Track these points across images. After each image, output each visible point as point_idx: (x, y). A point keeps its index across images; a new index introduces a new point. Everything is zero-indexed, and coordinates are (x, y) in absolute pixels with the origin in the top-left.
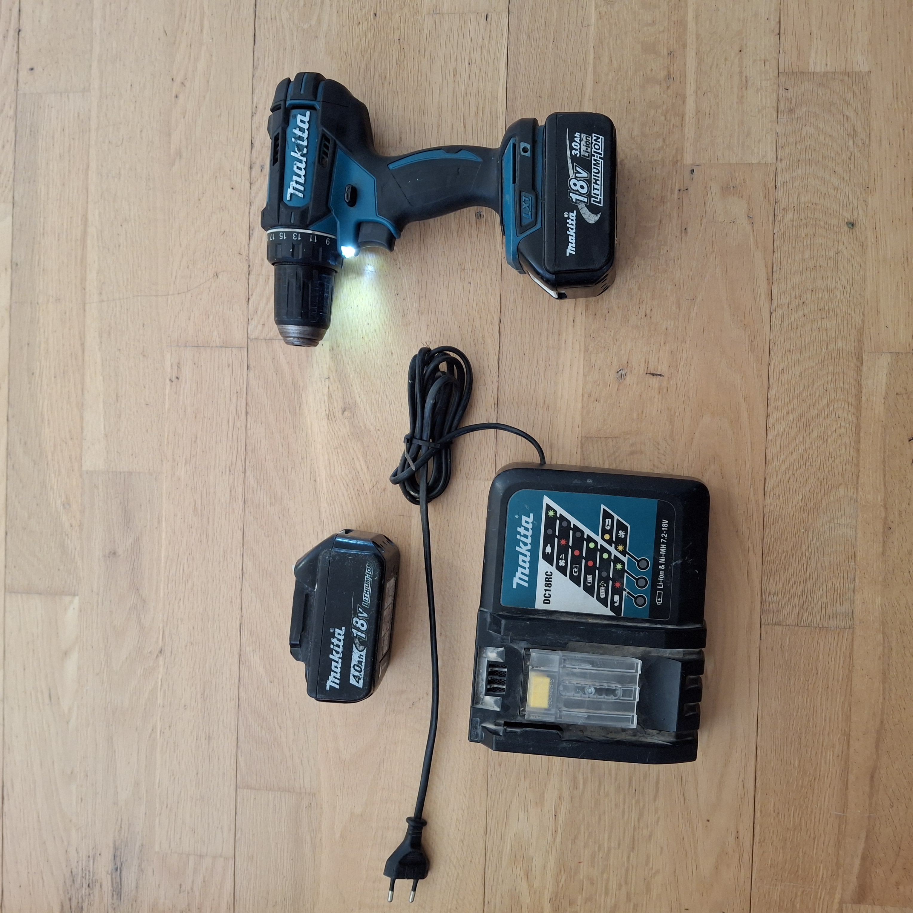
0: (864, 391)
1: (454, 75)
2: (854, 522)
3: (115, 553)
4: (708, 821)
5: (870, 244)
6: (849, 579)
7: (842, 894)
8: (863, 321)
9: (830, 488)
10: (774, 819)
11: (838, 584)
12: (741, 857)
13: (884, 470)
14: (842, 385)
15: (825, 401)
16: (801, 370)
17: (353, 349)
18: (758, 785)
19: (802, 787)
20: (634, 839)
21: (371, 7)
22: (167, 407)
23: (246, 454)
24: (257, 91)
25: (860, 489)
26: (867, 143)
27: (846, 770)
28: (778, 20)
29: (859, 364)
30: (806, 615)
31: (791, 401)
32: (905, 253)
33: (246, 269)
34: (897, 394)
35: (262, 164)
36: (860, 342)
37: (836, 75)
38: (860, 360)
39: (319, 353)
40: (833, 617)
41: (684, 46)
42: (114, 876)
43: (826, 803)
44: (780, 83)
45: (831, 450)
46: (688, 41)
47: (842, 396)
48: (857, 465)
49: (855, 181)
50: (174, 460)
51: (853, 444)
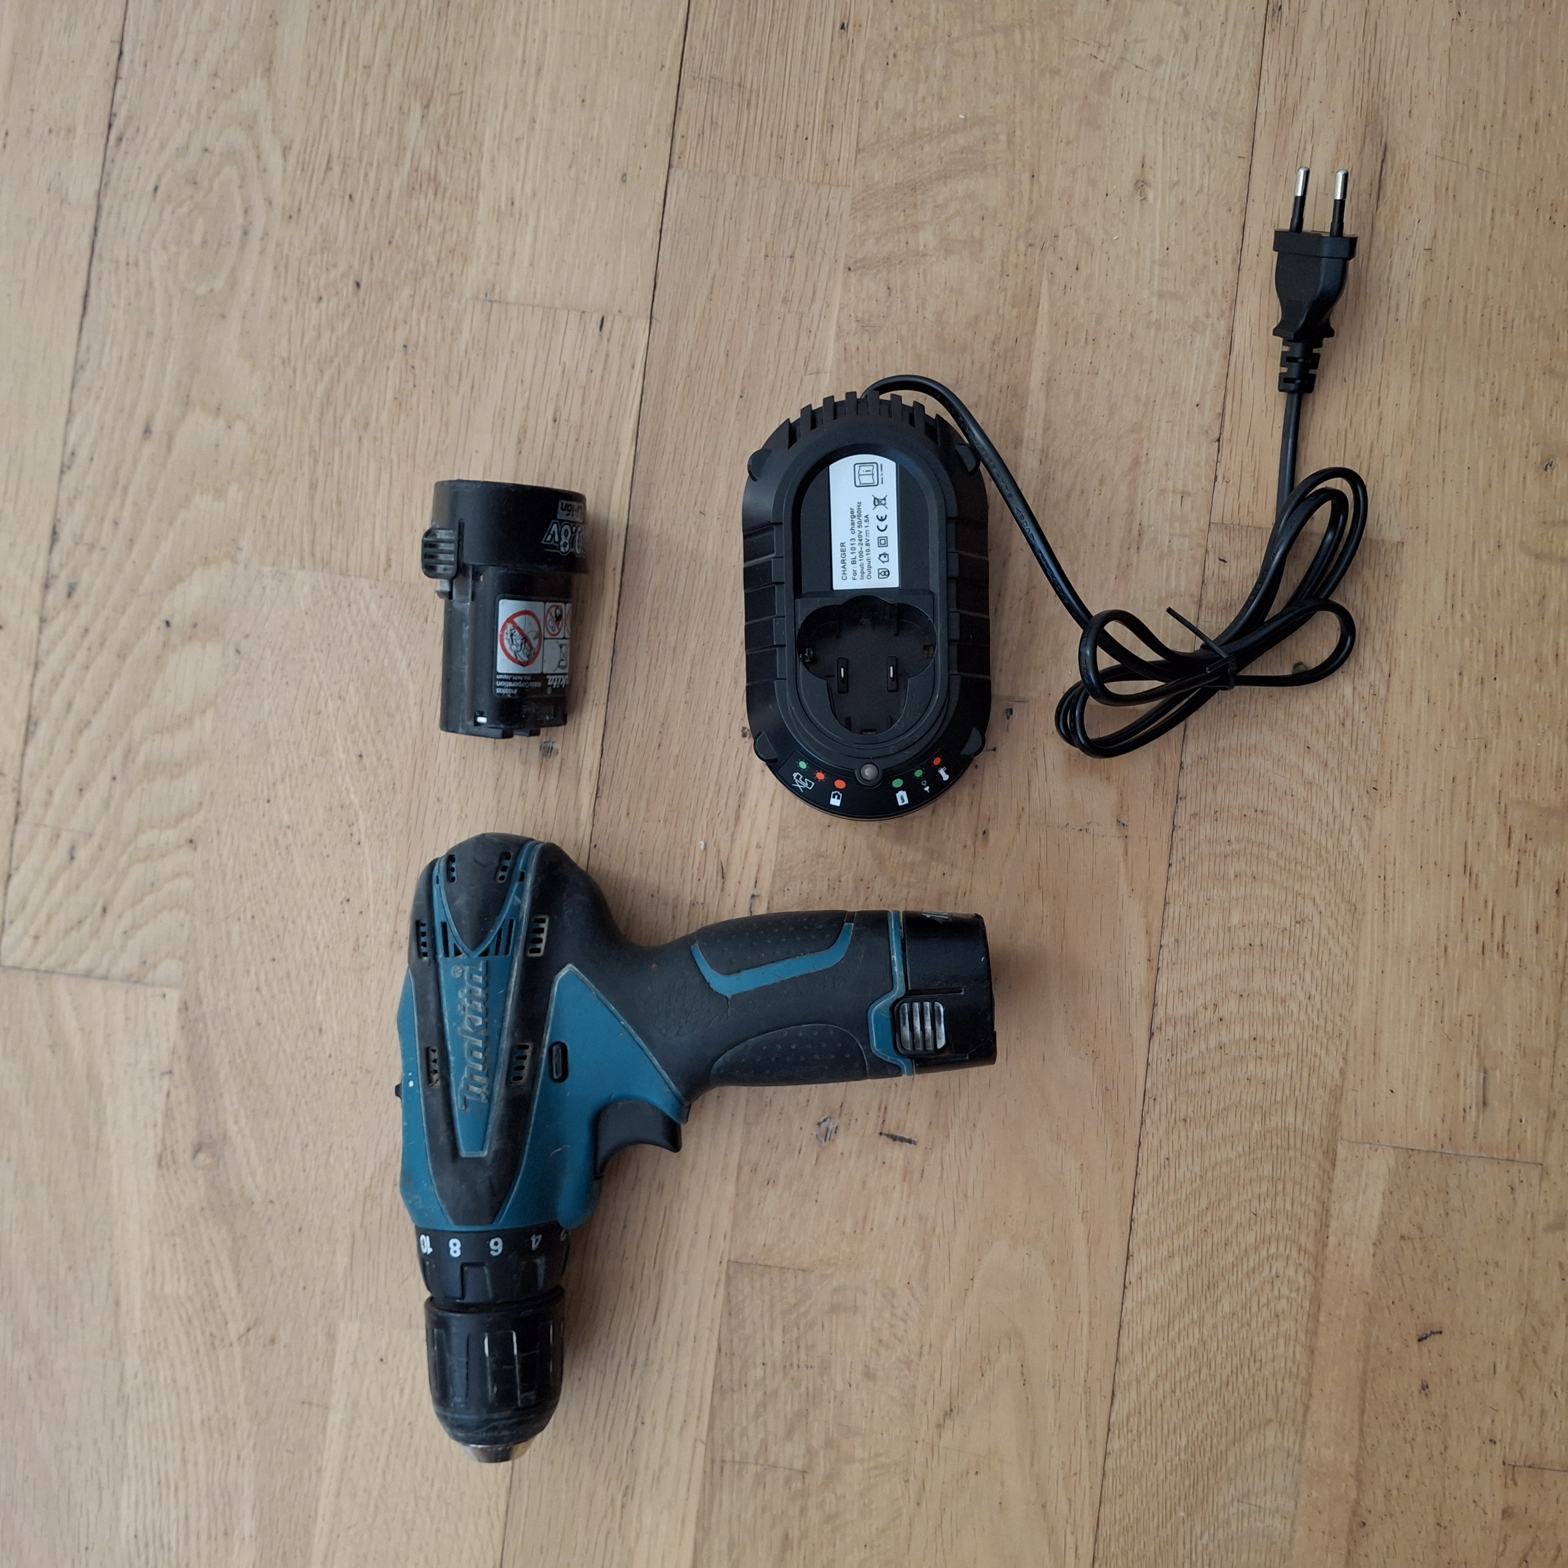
0: (1334, 1224)
1: (519, 441)
2: (1292, 1504)
5: (1369, 909)
8: (1342, 1072)
9: (1247, 1427)
14: (1288, 1206)
15: (1251, 1238)
16: (1206, 1164)
17: (234, 1012)
21: (351, 267)
24: (78, 420)
25: (1309, 1434)
26: (1382, 691)
29: (1328, 1166)
31: (1179, 1228)
32: (1442, 937)
34: (1402, 1237)
35: (73, 581)
36: (1334, 1117)
38: (1331, 1155)
39: (154, 1014)
44: (1210, 546)
45: (1256, 1344)
47: (1287, 1231)
48: (1308, 1383)
49: (1350, 774)
51: (1302, 1336)
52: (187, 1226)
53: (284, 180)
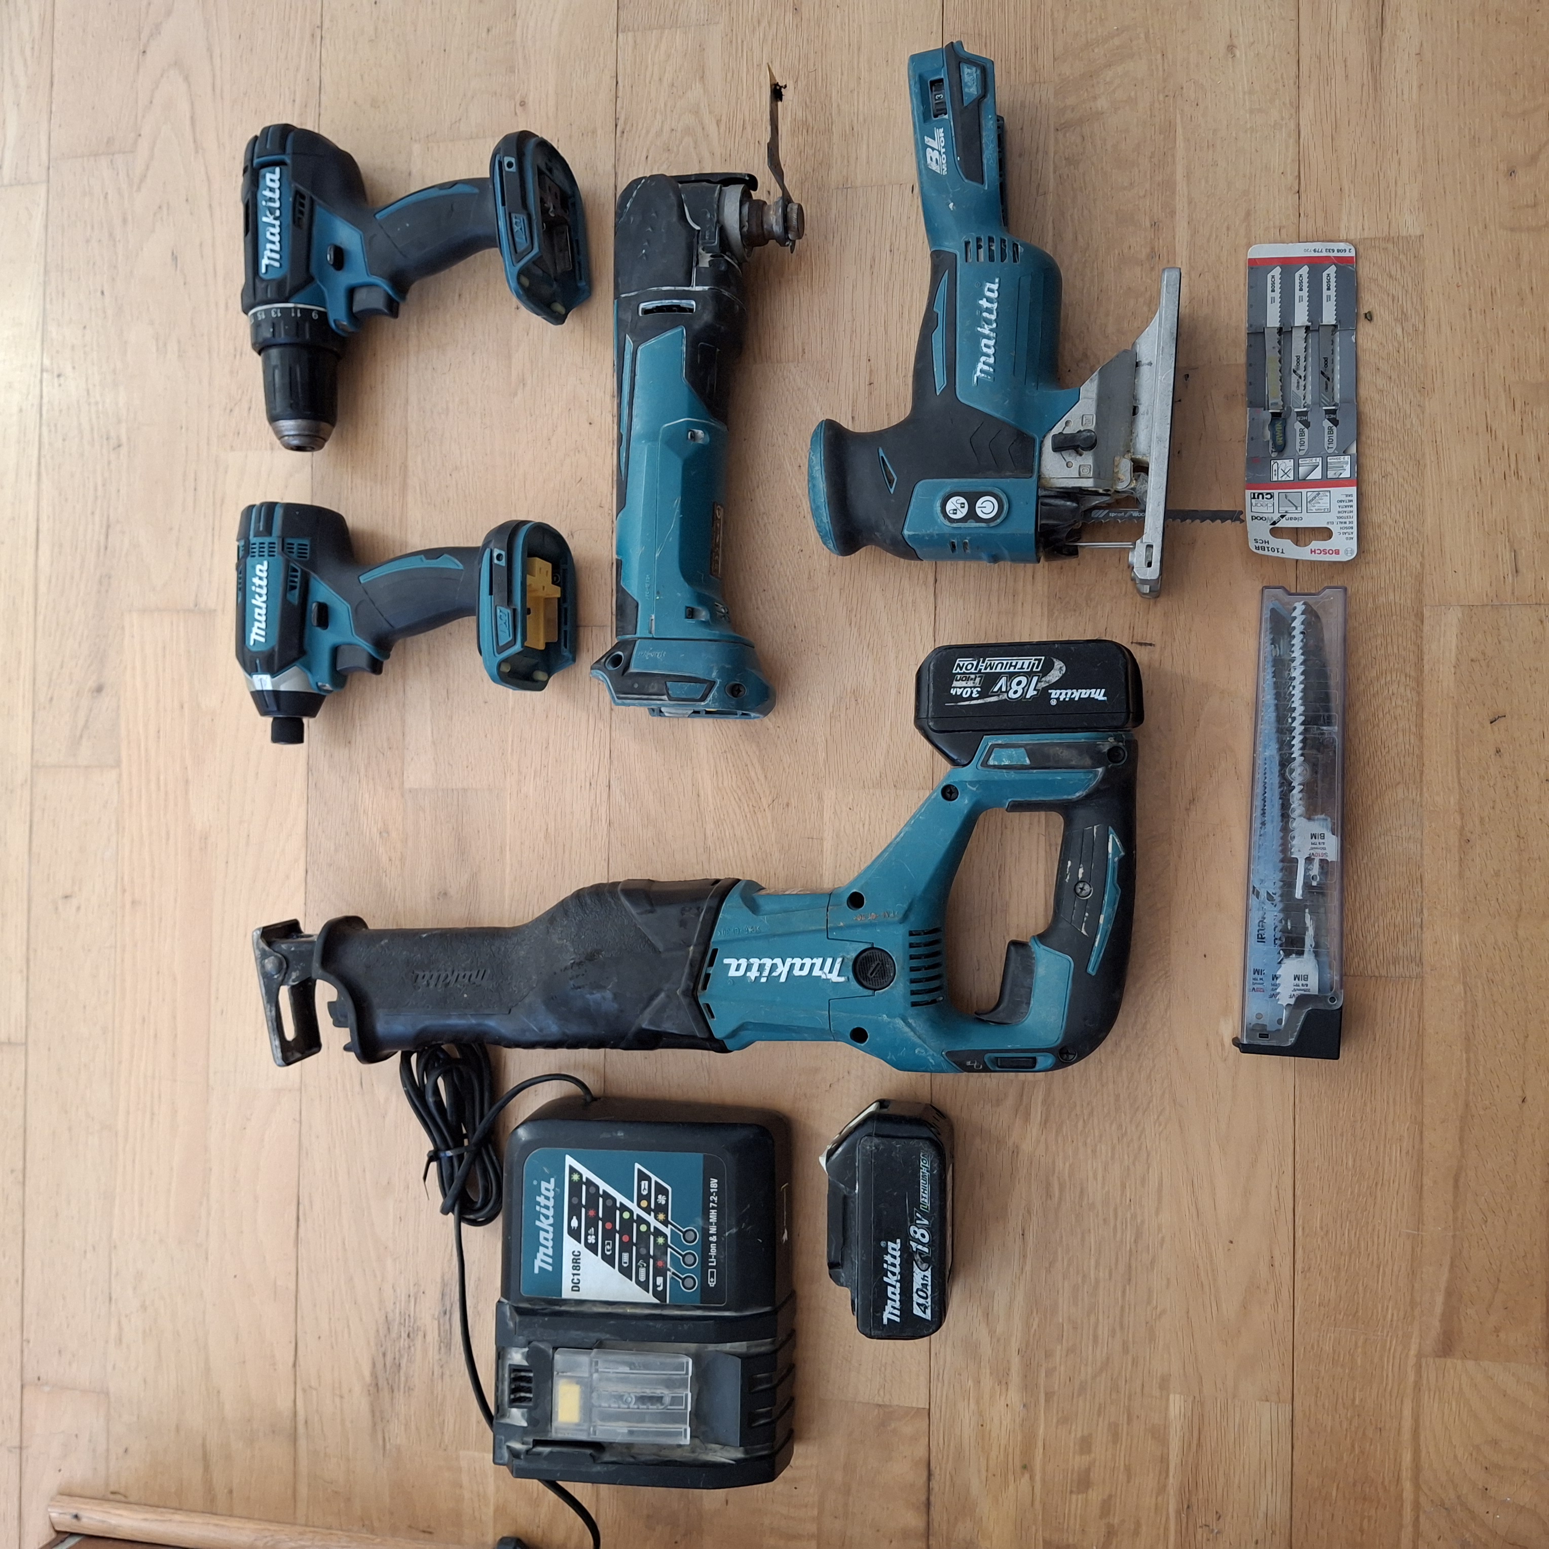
3: (445, 894)
4: (1231, 1242)
6: (1414, 912)
7: (1420, 1344)
10: (1322, 1238)
11: (1399, 918)
12: (1277, 1294)
13: (1458, 761)
18: (1298, 1193)
19: (1359, 1196)
20: (1130, 1267)
22: (511, 704)
23: (611, 763)
27: (1419, 1171)
28: (1297, 174)
30: (1356, 960)
37: (1377, 242)
40: (1394, 963)
41: (1173, 213)
42: (441, 1321)
43: (1394, 1217)
46: (1177, 207)
50: (520, 772)
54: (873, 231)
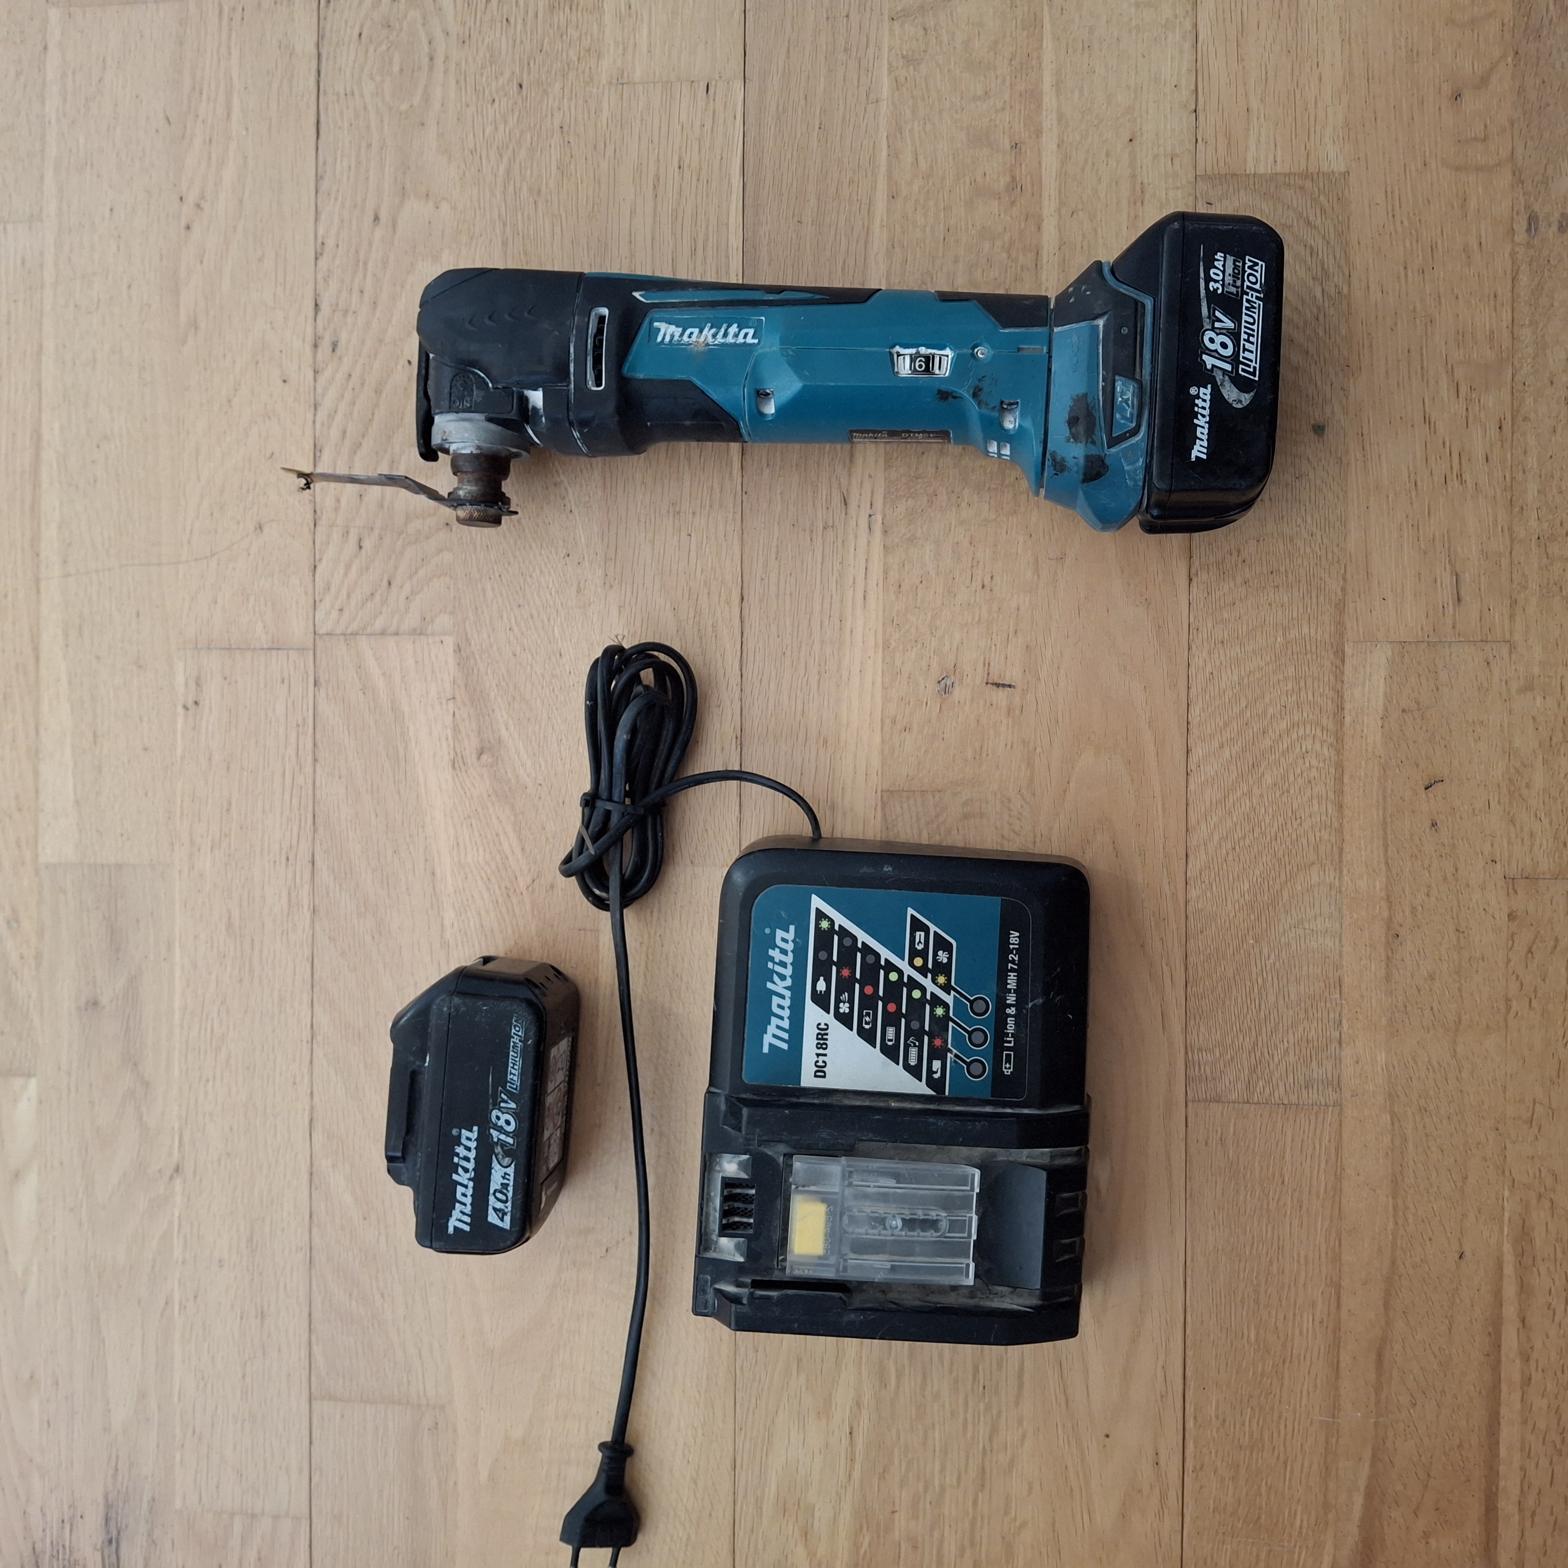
0: (1348, 707)
1: (654, 186)
2: (1337, 926)
3: (95, 1003)
4: (1107, 1436)
5: (1352, 460)
6: (1331, 1023)
7: (1334, 1556)
8: (1343, 589)
9: (1295, 869)
10: (1218, 1429)
11: (1313, 1031)
12: (1163, 1498)
13: (1385, 839)
14: (1310, 697)
15: (1283, 725)
16: (1243, 673)
17: (495, 648)
18: (1189, 1373)
19: (1262, 1375)
20: (983, 1470)
21: (513, 73)
22: (179, 752)
23: (315, 831)
24: (323, 216)
25: (1345, 872)
26: (1345, 291)
27: (1335, 1346)
28: (1193, 87)
29: (1338, 662)
30: (1261, 1083)
31: (1226, 725)
32: (1412, 474)
33: (309, 516)
34: (1404, 711)
35: (334, 339)
36: (1340, 625)
37: (1292, 178)
38: (1340, 654)
39: (437, 657)
40: (1307, 1087)
41: (1038, 133)
42: (106, 1552)
43: (1304, 1402)
44: (1198, 194)
45: (1295, 806)
46: (1044, 125)
47: (1311, 716)
48: (1340, 830)
49: (1327, 356)
50: (192, 843)
51: (1331, 796)
52: (480, 809)
53: (456, 15)
54: (656, 140)
